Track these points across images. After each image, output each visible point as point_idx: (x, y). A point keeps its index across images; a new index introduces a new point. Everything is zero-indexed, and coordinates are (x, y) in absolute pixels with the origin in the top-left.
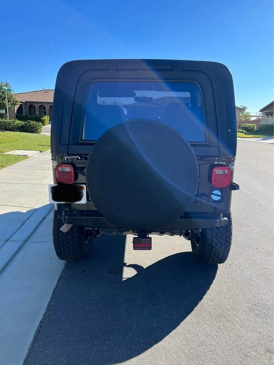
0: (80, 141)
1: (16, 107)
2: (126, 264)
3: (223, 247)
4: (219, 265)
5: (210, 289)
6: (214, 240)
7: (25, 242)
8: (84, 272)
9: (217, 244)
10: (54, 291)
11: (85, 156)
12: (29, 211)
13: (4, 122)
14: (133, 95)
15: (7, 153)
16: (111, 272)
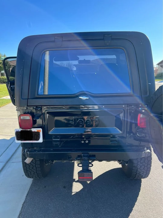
0: (36, 96)
1: (11, 69)
2: (75, 179)
3: (146, 168)
4: (142, 179)
5: (137, 201)
6: (139, 163)
7: (7, 162)
8: (45, 187)
9: (141, 167)
10: (23, 205)
11: (41, 107)
12: (11, 138)
13: (3, 78)
14: (77, 59)
15: (2, 98)
16: (65, 187)
